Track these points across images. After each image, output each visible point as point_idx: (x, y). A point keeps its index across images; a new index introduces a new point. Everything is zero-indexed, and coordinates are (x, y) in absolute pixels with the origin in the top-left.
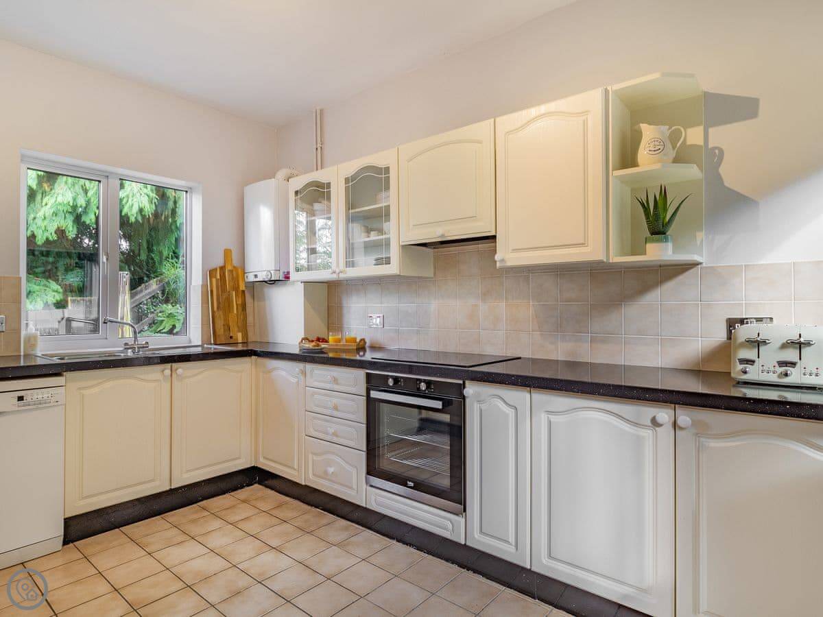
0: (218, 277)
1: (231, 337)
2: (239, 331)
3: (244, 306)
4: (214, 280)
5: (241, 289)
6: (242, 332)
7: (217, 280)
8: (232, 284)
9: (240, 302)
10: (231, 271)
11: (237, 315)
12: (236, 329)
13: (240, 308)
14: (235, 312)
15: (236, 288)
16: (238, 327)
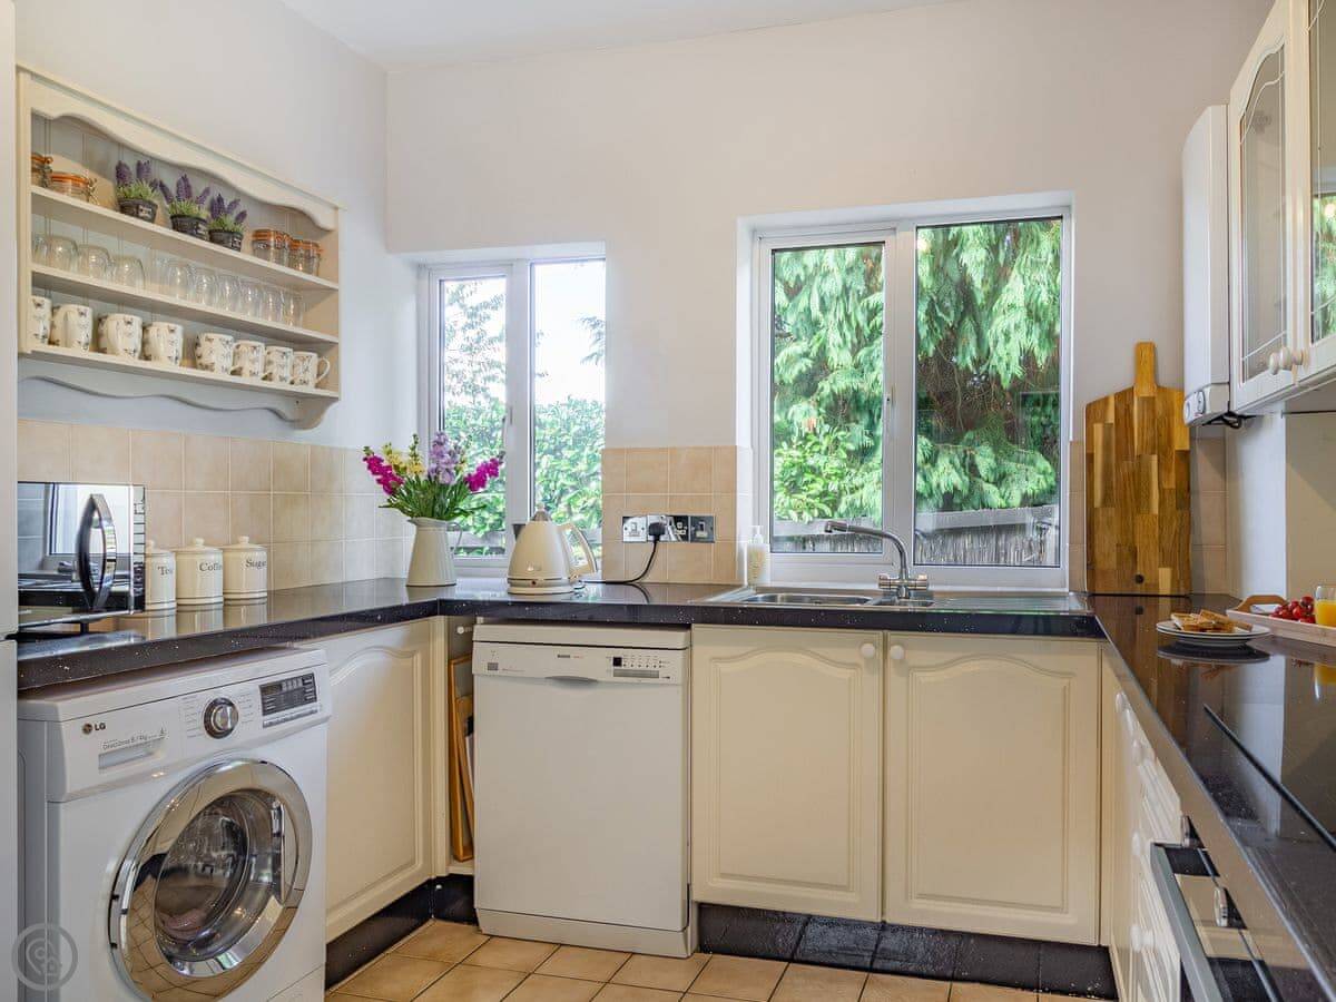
0: (1111, 419)
1: (1140, 579)
2: (1163, 564)
3: (1184, 496)
4: (1098, 429)
5: (1177, 447)
6: (1173, 567)
7: (1107, 427)
8: (1148, 436)
9: (1171, 484)
10: (1149, 402)
11: (1161, 520)
12: (1155, 558)
13: (1171, 502)
14: (1155, 509)
15: (1161, 445)
16: (1162, 550)
